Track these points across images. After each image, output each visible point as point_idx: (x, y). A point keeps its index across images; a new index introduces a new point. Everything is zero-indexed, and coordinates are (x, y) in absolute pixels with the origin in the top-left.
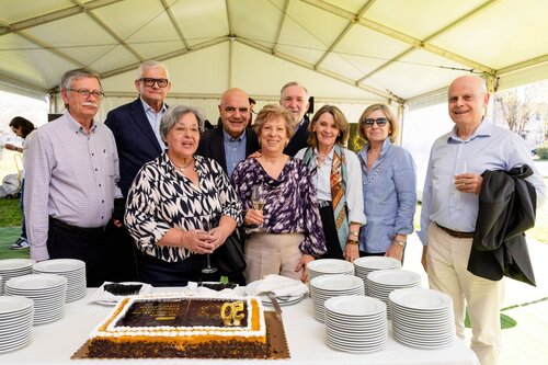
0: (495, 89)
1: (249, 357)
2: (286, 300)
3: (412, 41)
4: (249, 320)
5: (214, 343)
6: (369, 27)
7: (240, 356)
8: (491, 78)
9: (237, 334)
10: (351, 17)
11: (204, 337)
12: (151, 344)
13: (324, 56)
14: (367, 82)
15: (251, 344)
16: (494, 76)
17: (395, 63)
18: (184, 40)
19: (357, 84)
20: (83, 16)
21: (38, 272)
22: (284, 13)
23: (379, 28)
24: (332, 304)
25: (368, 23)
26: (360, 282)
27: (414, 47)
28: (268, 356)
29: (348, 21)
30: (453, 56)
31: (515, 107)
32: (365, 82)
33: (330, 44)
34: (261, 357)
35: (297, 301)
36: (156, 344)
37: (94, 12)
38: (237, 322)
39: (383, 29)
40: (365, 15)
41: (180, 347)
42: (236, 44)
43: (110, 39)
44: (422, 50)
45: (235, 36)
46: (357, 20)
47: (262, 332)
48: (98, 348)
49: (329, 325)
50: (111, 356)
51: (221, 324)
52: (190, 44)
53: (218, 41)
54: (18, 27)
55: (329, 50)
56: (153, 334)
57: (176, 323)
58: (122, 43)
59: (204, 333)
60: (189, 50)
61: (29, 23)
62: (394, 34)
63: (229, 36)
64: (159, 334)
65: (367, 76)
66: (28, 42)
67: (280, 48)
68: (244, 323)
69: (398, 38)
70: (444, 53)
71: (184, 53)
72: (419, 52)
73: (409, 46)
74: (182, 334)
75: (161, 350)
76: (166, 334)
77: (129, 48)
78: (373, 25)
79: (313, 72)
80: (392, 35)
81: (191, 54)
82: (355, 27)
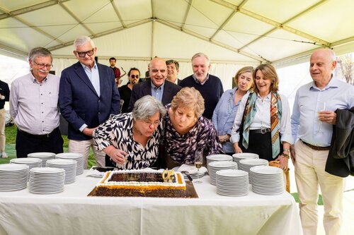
2: (195, 176)
3: (275, 24)
4: (176, 180)
5: (160, 190)
6: (246, 14)
9: (171, 185)
10: (234, 8)
12: (127, 190)
13: (217, 32)
14: (245, 50)
16: (329, 47)
17: (264, 38)
18: (122, 21)
19: (238, 51)
20: (57, 6)
22: (190, 4)
23: (253, 15)
25: (245, 12)
26: (235, 164)
27: (276, 28)
29: (232, 11)
30: (302, 34)
31: (350, 67)
32: (243, 50)
33: (220, 25)
35: (201, 176)
36: (130, 189)
37: (64, 3)
38: (170, 181)
39: (255, 16)
40: (244, 7)
41: (142, 192)
42: (157, 24)
43: (73, 21)
44: (281, 30)
45: (156, 18)
46: (238, 10)
47: (184, 185)
51: (162, 181)
52: (126, 23)
53: (144, 22)
54: (14, 13)
55: (220, 29)
56: (128, 185)
58: (81, 23)
59: (155, 185)
60: (125, 27)
61: (22, 11)
62: (263, 19)
63: (152, 18)
64: (131, 185)
65: (246, 46)
66: (20, 23)
67: (186, 27)
69: (266, 22)
70: (296, 32)
71: (122, 30)
72: (279, 31)
73: (273, 27)
74: (143, 185)
75: (133, 193)
76: (136, 185)
77: (85, 27)
78: (249, 13)
79: (209, 43)
80: (261, 20)
81: (126, 30)
82: (237, 14)
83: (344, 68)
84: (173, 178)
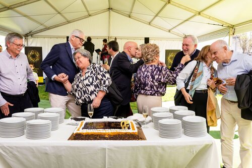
0: (233, 34)
1: (131, 139)
2: (143, 122)
3: (195, 12)
4: (131, 127)
5: (119, 135)
6: (175, 6)
7: (129, 139)
8: (231, 29)
9: (127, 131)
10: (167, 1)
11: (115, 133)
12: (96, 135)
13: (154, 18)
15: (132, 135)
16: (233, 28)
18: (88, 11)
19: (169, 31)
21: (46, 112)
23: (180, 6)
24: (161, 121)
25: (174, 4)
26: (172, 114)
27: (196, 15)
28: (139, 140)
29: (165, 3)
30: (214, 19)
32: (173, 30)
33: (156, 13)
34: (136, 139)
35: (147, 123)
36: (98, 135)
38: (126, 128)
41: (107, 136)
42: (112, 12)
44: (199, 16)
45: (111, 9)
46: (169, 2)
47: (136, 131)
48: (77, 137)
49: (161, 129)
50: (82, 139)
51: (121, 128)
52: (91, 13)
53: (103, 11)
54: (12, 7)
55: (156, 16)
56: (97, 132)
57: (104, 128)
58: (59, 13)
59: (115, 131)
60: (90, 15)
61: (18, 5)
62: (187, 9)
63: (109, 9)
64: (99, 132)
65: (174, 27)
66: (17, 13)
67: (132, 15)
68: (129, 128)
69: (188, 11)
71: (88, 17)
72: (198, 17)
73: (193, 14)
74: (107, 132)
75: (100, 137)
76: (102, 132)
77: (62, 15)
78: (176, 5)
79: (149, 26)
80: (185, 9)
81: (91, 17)
82: (169, 5)
83: (241, 42)
84: (128, 126)
